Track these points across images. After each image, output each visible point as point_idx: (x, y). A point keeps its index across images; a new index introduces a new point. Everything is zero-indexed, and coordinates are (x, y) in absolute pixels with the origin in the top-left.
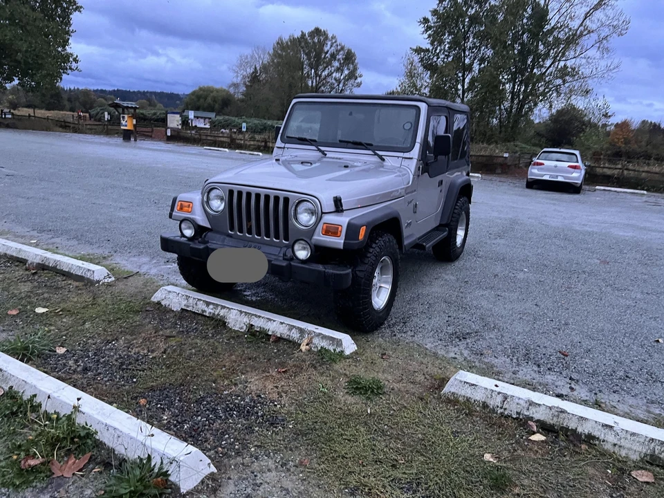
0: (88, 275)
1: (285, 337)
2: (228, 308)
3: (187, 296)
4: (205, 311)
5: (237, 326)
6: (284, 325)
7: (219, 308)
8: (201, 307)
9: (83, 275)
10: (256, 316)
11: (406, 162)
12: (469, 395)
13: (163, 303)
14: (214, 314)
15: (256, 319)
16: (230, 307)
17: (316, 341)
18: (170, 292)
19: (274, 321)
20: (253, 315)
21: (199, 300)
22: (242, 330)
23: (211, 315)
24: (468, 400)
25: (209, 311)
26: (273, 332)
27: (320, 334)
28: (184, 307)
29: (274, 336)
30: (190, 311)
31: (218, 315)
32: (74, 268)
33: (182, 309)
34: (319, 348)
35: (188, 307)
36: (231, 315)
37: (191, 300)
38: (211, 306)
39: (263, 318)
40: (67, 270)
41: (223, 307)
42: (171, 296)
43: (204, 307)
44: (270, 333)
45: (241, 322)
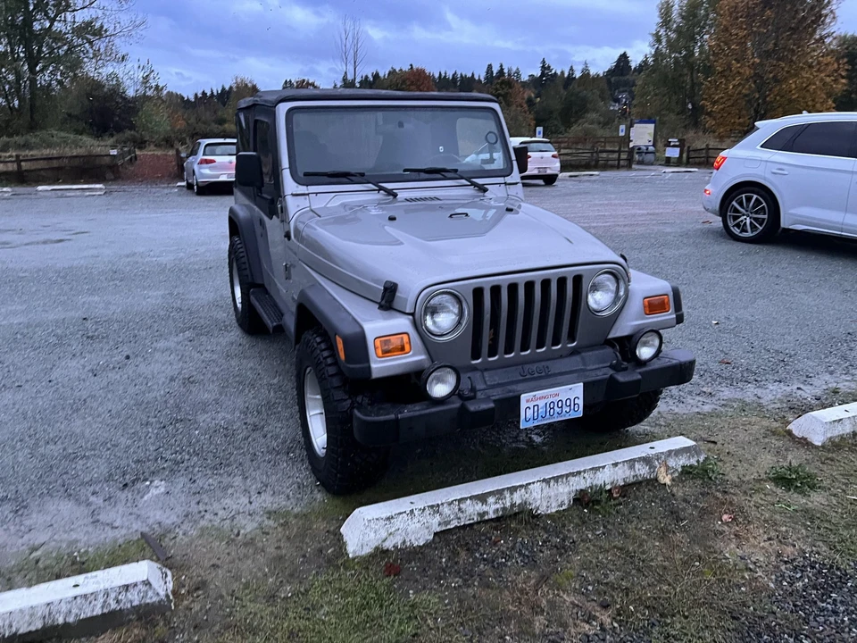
0: (134, 598)
1: (632, 480)
2: (521, 486)
3: (432, 507)
4: (487, 513)
5: (553, 506)
6: (620, 466)
7: (507, 494)
8: (472, 510)
9: (113, 606)
10: (573, 474)
11: (512, 190)
12: (841, 433)
13: (389, 545)
14: (504, 509)
15: (577, 478)
16: (524, 483)
17: (672, 463)
18: (388, 519)
19: (604, 467)
20: (567, 476)
21: (461, 501)
22: (564, 507)
23: (500, 513)
24: (842, 437)
25: (492, 508)
26: (612, 483)
27: (670, 452)
28: (438, 530)
29: (616, 488)
30: (456, 527)
31: (513, 505)
32: (64, 608)
33: (436, 534)
34: (680, 470)
35: (449, 523)
36: (535, 494)
37: (446, 510)
38: (491, 500)
39: (584, 471)
40: (38, 625)
41: (513, 490)
42: (398, 523)
43: (479, 507)
44: (608, 487)
45: (556, 496)
